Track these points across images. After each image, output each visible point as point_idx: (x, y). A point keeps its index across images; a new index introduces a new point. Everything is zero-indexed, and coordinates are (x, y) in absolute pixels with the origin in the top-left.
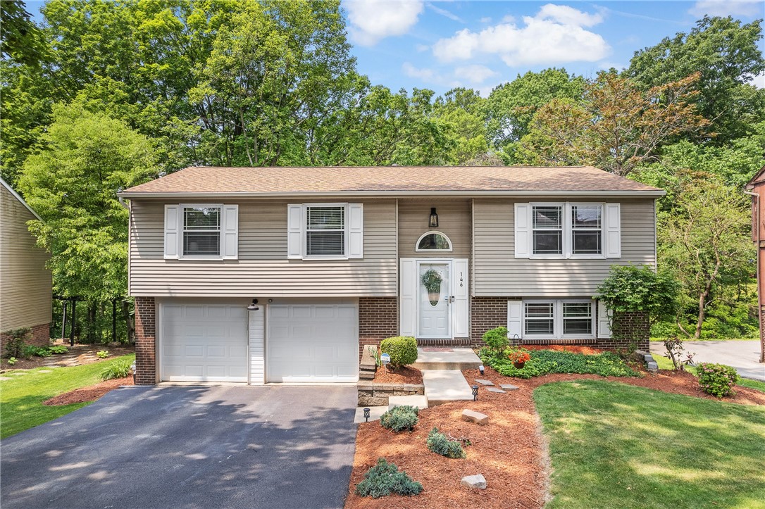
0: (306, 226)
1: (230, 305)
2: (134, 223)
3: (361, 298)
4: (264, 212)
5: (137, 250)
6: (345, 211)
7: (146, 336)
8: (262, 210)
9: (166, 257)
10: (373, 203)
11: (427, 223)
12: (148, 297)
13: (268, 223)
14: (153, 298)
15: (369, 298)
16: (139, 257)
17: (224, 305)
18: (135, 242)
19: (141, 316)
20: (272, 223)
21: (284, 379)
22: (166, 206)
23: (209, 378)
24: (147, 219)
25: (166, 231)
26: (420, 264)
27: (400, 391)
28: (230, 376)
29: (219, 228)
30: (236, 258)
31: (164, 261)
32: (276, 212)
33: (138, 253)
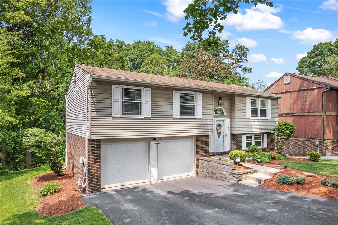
0: (180, 102)
1: (138, 142)
2: (93, 94)
3: (197, 136)
4: (163, 94)
5: (95, 110)
6: (195, 95)
7: (95, 163)
8: (161, 92)
9: (113, 115)
10: (205, 92)
11: (217, 103)
12: (97, 140)
13: (165, 99)
14: (100, 140)
15: (200, 136)
16: (96, 115)
17: (135, 142)
18: (93, 106)
19: (92, 151)
20: (166, 99)
21: (163, 178)
22: (113, 86)
23: (126, 183)
24: (101, 92)
25: (113, 100)
26: (216, 121)
27: (250, 172)
28: (138, 180)
29: (141, 100)
30: (150, 116)
31: (111, 118)
32: (168, 94)
33: (95, 113)
